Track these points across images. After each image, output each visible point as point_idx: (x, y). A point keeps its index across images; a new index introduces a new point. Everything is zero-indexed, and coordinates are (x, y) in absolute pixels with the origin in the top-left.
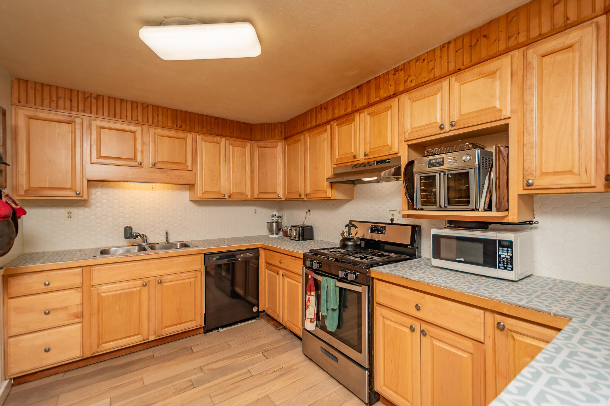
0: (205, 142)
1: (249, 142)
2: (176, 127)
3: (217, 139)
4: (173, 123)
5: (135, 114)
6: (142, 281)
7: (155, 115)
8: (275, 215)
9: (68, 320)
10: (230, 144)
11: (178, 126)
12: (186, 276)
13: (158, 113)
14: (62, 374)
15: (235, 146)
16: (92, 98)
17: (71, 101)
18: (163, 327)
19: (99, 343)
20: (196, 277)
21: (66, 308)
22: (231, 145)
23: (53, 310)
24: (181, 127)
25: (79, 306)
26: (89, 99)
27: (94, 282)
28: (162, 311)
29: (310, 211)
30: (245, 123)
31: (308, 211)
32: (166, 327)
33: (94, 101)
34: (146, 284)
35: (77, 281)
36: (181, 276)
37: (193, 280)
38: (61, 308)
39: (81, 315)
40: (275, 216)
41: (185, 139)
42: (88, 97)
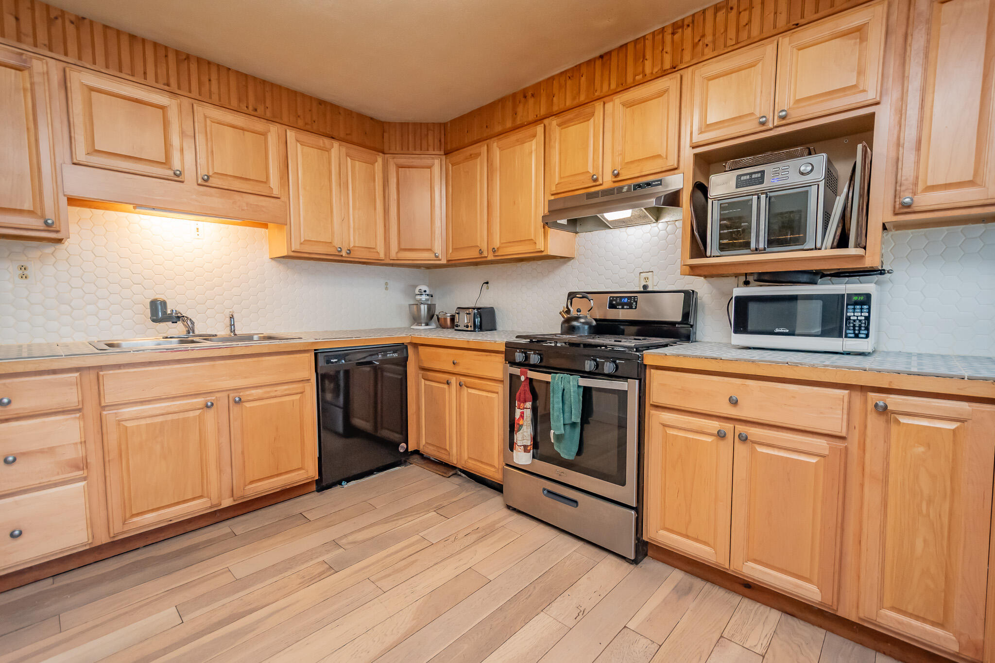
0: (301, 145)
1: (379, 155)
2: (246, 108)
3: (324, 143)
4: (240, 100)
5: (162, 71)
6: (203, 399)
7: (205, 79)
8: (425, 291)
9: (58, 474)
10: (347, 155)
11: (251, 107)
12: (286, 390)
13: (209, 75)
14: (50, 580)
15: (356, 159)
16: (67, 23)
17: (17, 19)
18: (248, 482)
19: (125, 516)
20: (302, 393)
21: (50, 451)
22: (349, 156)
23: (23, 454)
24: (256, 110)
25: (79, 446)
26: (59, 21)
27: (108, 399)
28: (243, 453)
29: (487, 283)
30: (372, 119)
31: (485, 283)
32: (252, 482)
33: (71, 29)
34: (212, 404)
35: (72, 397)
36: (276, 391)
37: (297, 397)
38: (42, 452)
39: (83, 465)
40: (424, 293)
41: (264, 134)
42: (56, 18)
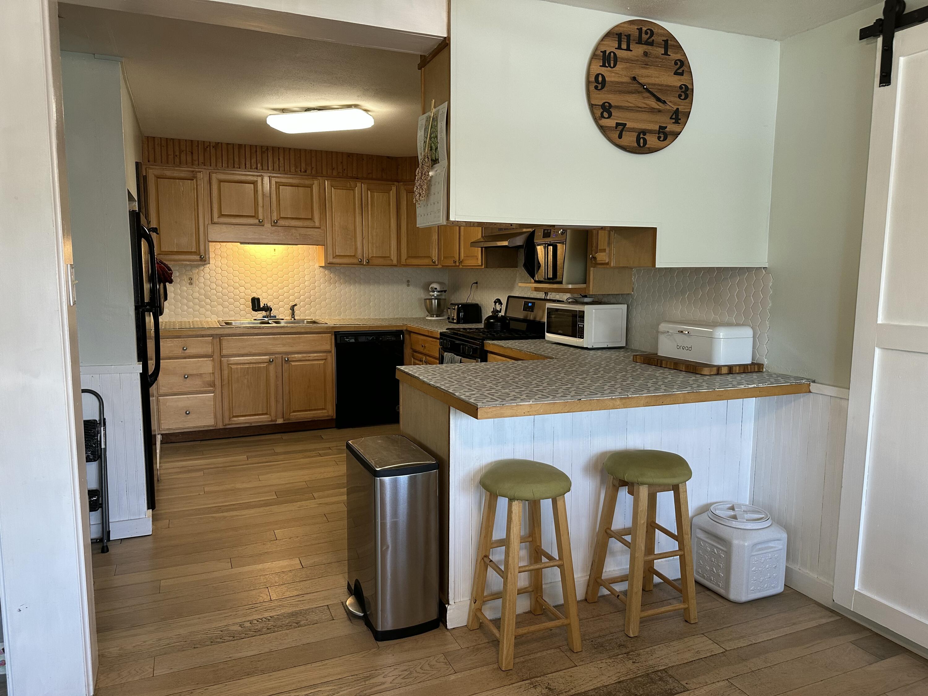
0: (335, 189)
1: (394, 185)
2: (299, 172)
3: (350, 185)
4: (296, 167)
5: (254, 160)
6: (268, 357)
7: (276, 159)
8: (436, 289)
9: (203, 387)
10: (368, 189)
11: (303, 170)
12: (315, 356)
13: (279, 156)
14: (200, 442)
15: (375, 191)
16: (211, 147)
17: (192, 153)
18: (292, 411)
19: (230, 416)
20: (325, 359)
21: (200, 375)
22: (369, 190)
23: (191, 375)
24: (306, 171)
25: (212, 374)
26: (208, 149)
27: (224, 352)
28: (289, 392)
29: (477, 283)
30: (388, 157)
31: (475, 283)
32: (294, 412)
33: (213, 151)
34: (273, 360)
35: (208, 349)
36: (309, 356)
37: (322, 362)
38: (197, 375)
39: (213, 385)
40: (435, 290)
41: (310, 187)
42: (207, 147)
